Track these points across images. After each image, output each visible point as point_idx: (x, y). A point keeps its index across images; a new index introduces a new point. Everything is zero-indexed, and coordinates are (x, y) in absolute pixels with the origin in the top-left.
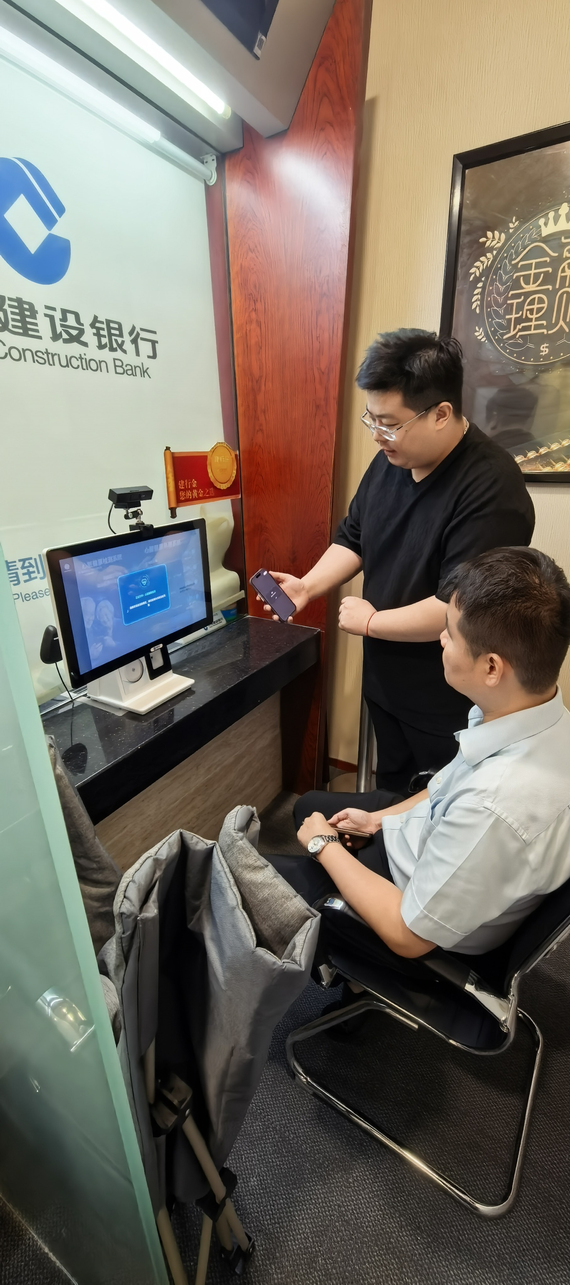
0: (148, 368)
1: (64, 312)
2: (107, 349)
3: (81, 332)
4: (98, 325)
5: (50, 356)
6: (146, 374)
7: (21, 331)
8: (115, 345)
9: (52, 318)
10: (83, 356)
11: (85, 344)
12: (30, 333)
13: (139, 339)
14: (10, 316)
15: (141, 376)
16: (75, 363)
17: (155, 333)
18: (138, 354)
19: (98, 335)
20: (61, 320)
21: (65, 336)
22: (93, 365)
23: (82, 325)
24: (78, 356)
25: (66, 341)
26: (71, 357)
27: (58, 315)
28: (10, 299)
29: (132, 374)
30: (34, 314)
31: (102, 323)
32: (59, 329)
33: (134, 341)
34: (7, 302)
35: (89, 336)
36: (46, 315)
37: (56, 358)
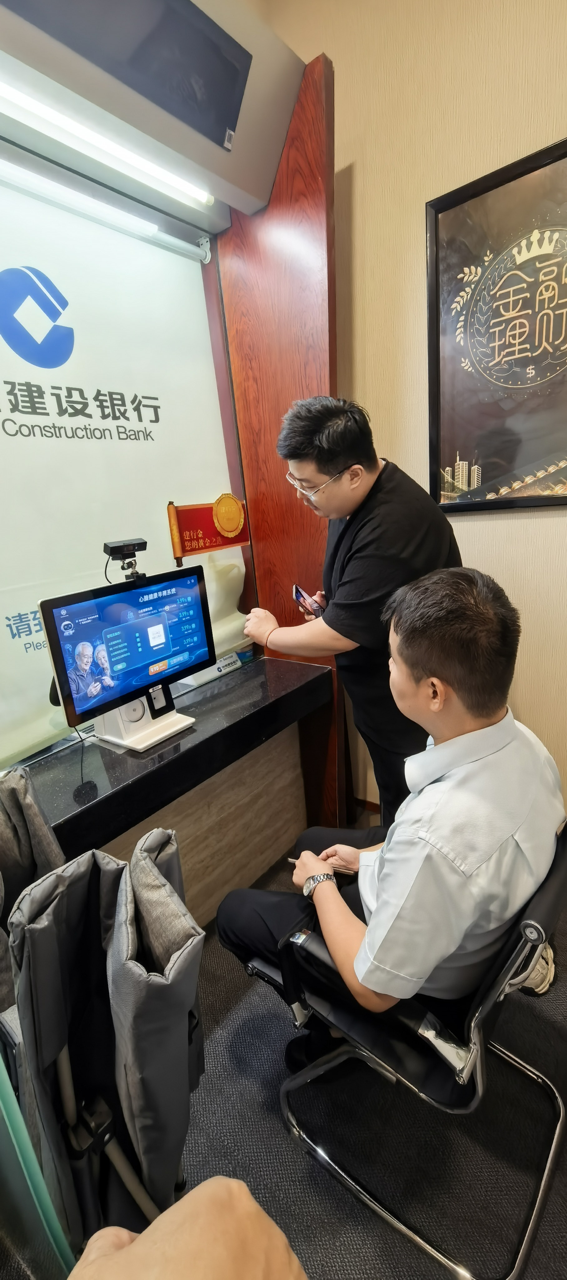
0: (151, 432)
1: (69, 390)
2: (110, 418)
3: (86, 405)
4: (101, 398)
5: (57, 429)
6: (149, 437)
7: (30, 410)
8: (118, 414)
9: (58, 397)
10: (87, 427)
11: (90, 416)
12: (38, 411)
13: (141, 407)
14: (20, 398)
15: (145, 440)
16: (80, 433)
17: (156, 399)
18: (140, 419)
19: (102, 407)
20: (66, 397)
21: (70, 410)
22: (98, 434)
23: (86, 399)
24: (83, 427)
25: (71, 415)
26: (77, 429)
27: (63, 393)
28: (20, 384)
29: (136, 438)
30: (41, 394)
31: (105, 395)
32: (65, 405)
33: (137, 409)
34: (17, 387)
35: (93, 408)
36: (52, 394)
37: (62, 431)
